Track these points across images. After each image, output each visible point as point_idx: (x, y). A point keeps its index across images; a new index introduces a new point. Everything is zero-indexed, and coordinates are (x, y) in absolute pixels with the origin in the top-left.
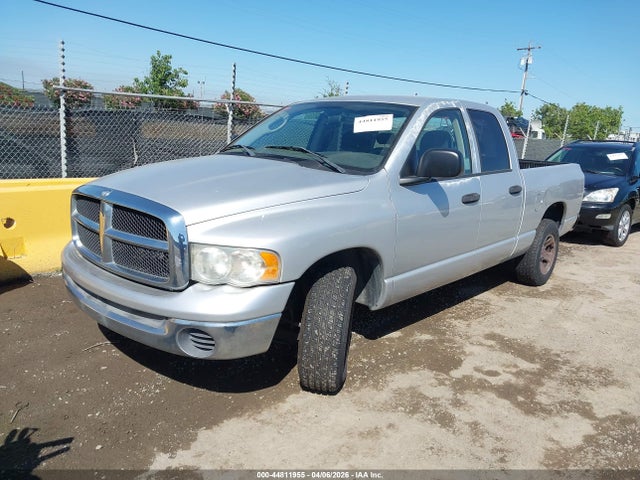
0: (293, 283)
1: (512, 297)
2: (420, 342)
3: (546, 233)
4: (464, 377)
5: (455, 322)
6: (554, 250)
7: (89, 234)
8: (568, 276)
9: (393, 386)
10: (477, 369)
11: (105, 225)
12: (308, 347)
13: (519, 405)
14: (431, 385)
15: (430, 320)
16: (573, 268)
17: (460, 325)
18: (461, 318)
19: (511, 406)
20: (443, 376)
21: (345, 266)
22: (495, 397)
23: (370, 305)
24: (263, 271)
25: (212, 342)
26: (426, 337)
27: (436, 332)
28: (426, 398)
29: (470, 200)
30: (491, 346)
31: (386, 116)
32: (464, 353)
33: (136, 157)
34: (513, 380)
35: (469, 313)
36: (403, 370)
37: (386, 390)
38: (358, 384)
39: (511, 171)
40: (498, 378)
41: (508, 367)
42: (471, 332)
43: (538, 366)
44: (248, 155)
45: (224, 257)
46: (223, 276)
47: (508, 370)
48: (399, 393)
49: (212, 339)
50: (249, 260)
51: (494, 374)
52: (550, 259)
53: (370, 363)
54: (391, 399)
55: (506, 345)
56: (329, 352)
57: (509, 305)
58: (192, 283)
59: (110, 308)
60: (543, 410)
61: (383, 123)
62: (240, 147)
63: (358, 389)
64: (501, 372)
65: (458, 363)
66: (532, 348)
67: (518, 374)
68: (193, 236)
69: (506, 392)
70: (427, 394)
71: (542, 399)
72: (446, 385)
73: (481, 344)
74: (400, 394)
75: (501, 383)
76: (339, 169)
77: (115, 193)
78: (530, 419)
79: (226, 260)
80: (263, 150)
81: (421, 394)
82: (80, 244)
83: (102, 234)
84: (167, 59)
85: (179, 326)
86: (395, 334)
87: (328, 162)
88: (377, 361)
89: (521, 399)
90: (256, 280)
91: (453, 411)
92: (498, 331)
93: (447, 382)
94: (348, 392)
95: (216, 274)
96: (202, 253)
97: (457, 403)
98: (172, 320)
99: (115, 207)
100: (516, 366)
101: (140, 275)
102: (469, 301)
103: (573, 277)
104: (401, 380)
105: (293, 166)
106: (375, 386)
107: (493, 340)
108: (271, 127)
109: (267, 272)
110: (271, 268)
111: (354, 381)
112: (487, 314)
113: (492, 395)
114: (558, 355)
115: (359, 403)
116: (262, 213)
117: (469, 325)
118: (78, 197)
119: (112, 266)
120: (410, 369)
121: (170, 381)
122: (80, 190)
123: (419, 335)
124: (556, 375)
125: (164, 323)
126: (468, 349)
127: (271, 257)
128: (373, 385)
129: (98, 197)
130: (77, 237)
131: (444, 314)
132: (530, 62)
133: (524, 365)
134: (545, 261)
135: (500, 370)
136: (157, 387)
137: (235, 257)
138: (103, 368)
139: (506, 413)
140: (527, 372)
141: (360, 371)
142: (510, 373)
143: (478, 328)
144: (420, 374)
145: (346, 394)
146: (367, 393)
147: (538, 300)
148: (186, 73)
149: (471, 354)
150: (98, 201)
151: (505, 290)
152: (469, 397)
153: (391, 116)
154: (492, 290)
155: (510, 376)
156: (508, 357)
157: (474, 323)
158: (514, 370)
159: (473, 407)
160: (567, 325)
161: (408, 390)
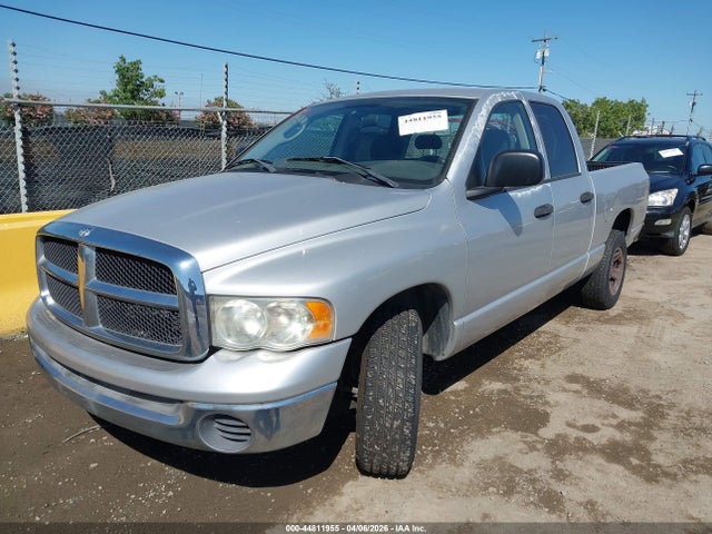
0: (350, 340)
1: (582, 325)
2: (492, 393)
3: (615, 246)
4: (559, 436)
5: (526, 363)
6: (622, 266)
7: (64, 289)
8: (637, 295)
9: (474, 457)
10: (569, 425)
11: (85, 274)
12: (372, 423)
13: (635, 470)
14: (520, 451)
15: (495, 362)
16: (639, 285)
17: (532, 366)
18: (532, 357)
19: (627, 472)
20: (531, 438)
21: (407, 310)
22: (605, 463)
23: (434, 354)
24: (310, 327)
25: (248, 431)
26: (497, 386)
27: (507, 378)
28: (519, 471)
29: (543, 213)
30: (576, 392)
31: (437, 113)
32: (547, 403)
33: (113, 182)
34: (618, 436)
35: (539, 350)
36: (481, 433)
37: (467, 464)
38: (429, 460)
39: (580, 174)
40: (599, 434)
41: (606, 417)
42: (548, 374)
43: (641, 414)
44: (266, 170)
45: (256, 311)
46: (256, 338)
47: (606, 422)
48: (483, 466)
49: (247, 427)
50: (290, 314)
51: (592, 429)
52: (618, 276)
53: (436, 428)
54: (476, 476)
55: (594, 388)
56: (400, 428)
57: (581, 336)
58: (214, 350)
59: (100, 389)
60: (666, 475)
61: (437, 122)
62: (252, 161)
63: (431, 467)
64: (600, 426)
65: (543, 419)
66: (626, 391)
67: (621, 426)
68: (213, 285)
69: (615, 453)
70: (519, 465)
71: (659, 459)
72: (539, 450)
73: (565, 390)
74: (485, 468)
75: (604, 441)
76: (390, 182)
77: (98, 232)
78: (654, 489)
79: (259, 315)
80: (285, 164)
81: (512, 466)
82: (51, 301)
83: (81, 289)
84: (136, 65)
85: (200, 412)
86: (460, 385)
87: (374, 174)
88: (446, 425)
89: (635, 461)
90: (302, 340)
91: (557, 487)
92: (579, 370)
93: (539, 446)
94: (420, 471)
95: (247, 335)
96: (224, 309)
97: (560, 475)
98: (189, 404)
99: (99, 250)
100: (614, 416)
101: (138, 342)
102: (534, 334)
103: (643, 296)
104: (483, 449)
105: (330, 182)
106: (453, 460)
107: (577, 382)
108: (286, 134)
109: (317, 328)
110: (321, 323)
111: (424, 456)
112: (560, 349)
113: (599, 460)
114: (658, 397)
115: (438, 486)
116: (302, 248)
117: (543, 366)
118: (45, 238)
119: (99, 331)
120: (490, 432)
121: (185, 476)
122: (47, 229)
123: (487, 383)
124: (665, 423)
125: (179, 408)
126: (552, 397)
127: (319, 308)
128: (449, 458)
129: (73, 238)
130: (46, 293)
131: (511, 353)
132: (547, 54)
133: (625, 414)
134: (613, 279)
135: (597, 423)
136: (169, 487)
137: (272, 311)
138: (92, 466)
139: (624, 484)
140: (630, 424)
141: (430, 441)
142: (611, 426)
143: (555, 368)
144: (503, 438)
145: (418, 474)
146: (443, 471)
147: (613, 327)
148: (162, 81)
149: (557, 404)
150: (75, 244)
151: (571, 317)
152: (570, 464)
153: (444, 113)
154: (557, 318)
155: (611, 430)
156: (601, 405)
157: (548, 362)
158: (615, 422)
159: (581, 479)
160: (656, 356)
161: (494, 461)
